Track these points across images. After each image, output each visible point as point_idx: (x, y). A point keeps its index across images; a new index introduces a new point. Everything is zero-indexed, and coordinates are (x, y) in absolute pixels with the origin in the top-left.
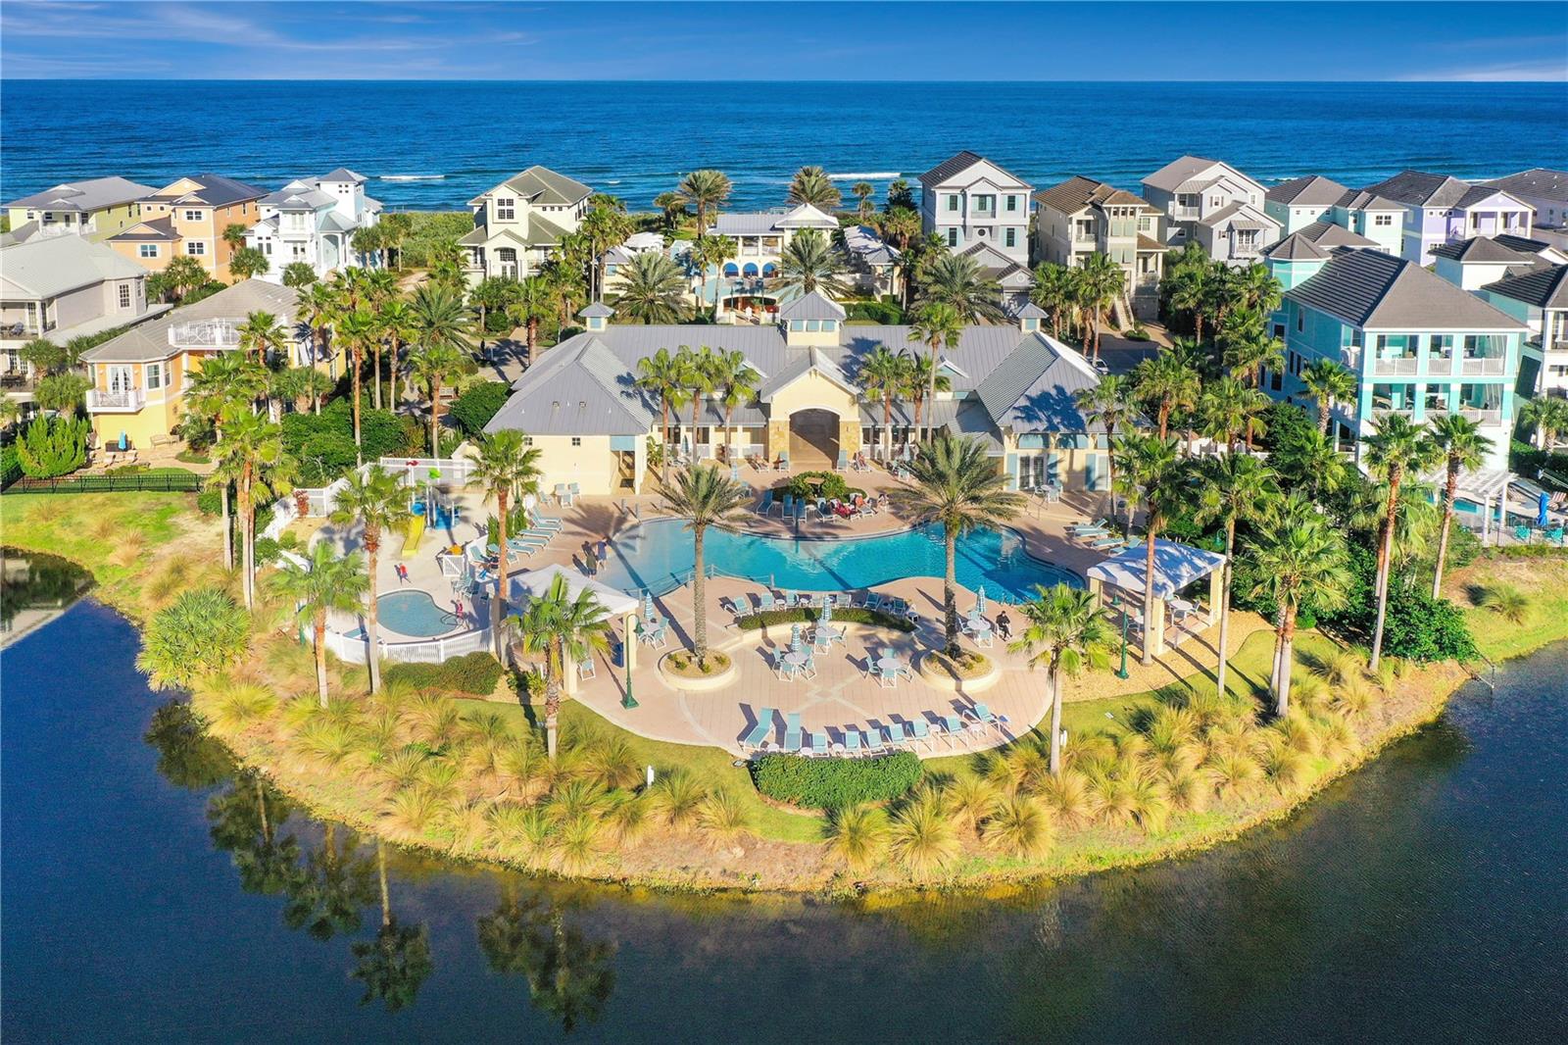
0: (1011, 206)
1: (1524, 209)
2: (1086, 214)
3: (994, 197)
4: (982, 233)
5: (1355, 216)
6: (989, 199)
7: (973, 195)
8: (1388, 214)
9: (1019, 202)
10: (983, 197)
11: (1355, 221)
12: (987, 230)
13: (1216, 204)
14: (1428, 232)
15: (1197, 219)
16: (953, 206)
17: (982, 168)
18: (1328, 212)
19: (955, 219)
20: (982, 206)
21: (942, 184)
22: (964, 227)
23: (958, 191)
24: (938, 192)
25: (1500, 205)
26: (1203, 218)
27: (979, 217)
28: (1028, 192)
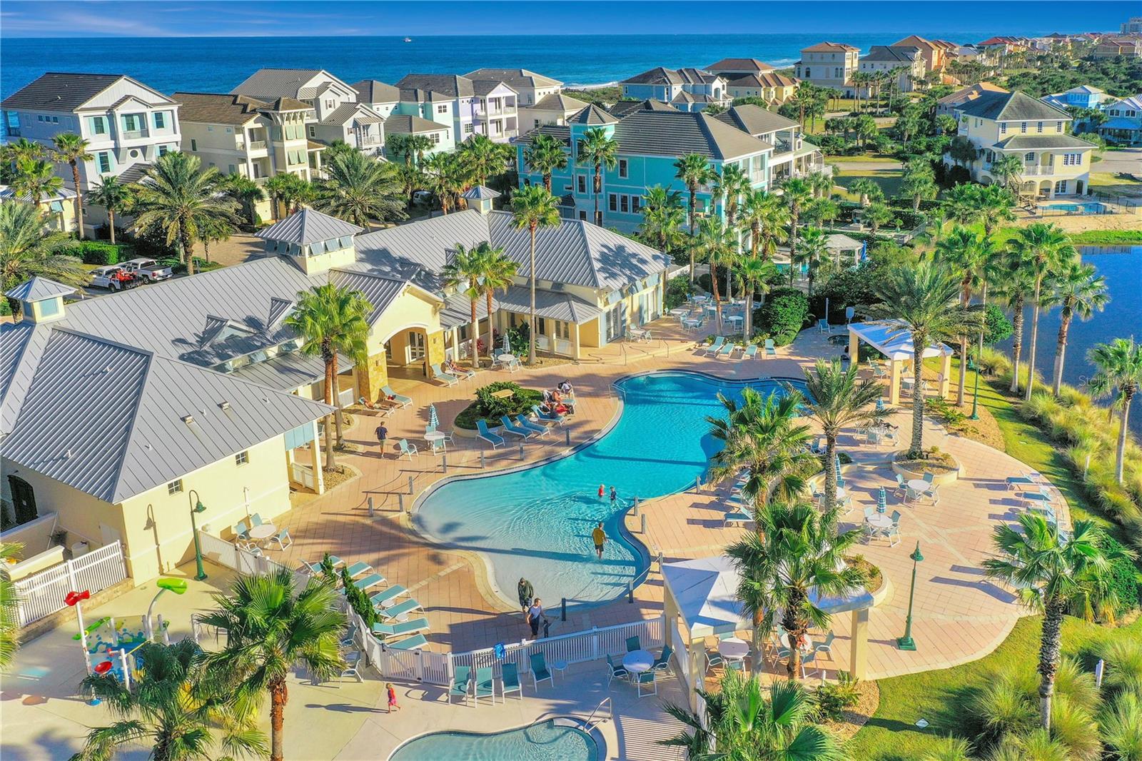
0: (160, 124)
1: (511, 94)
2: (256, 122)
3: (142, 116)
4: (134, 154)
5: (422, 107)
6: (136, 119)
7: (122, 115)
8: (444, 104)
9: (167, 118)
10: (129, 116)
11: (423, 112)
12: (139, 151)
13: (330, 106)
14: (463, 116)
15: (317, 121)
16: (99, 128)
17: (123, 86)
18: (396, 108)
19: (104, 142)
20: (131, 126)
21: (84, 106)
22: (117, 150)
23: (104, 112)
24: (81, 115)
25: (502, 92)
26: (323, 119)
27: (129, 138)
28: (175, 108)
